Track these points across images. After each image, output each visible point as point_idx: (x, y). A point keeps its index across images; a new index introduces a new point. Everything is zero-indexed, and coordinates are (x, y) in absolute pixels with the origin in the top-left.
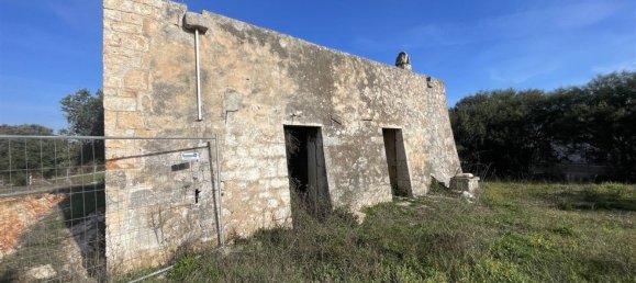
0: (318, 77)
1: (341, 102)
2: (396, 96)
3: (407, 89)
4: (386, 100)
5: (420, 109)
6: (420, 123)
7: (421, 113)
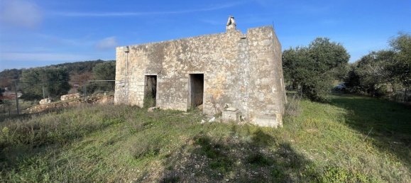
1: (166, 64)
2: (203, 54)
3: (214, 47)
4: (193, 58)
5: (226, 58)
6: (224, 68)
7: (227, 61)
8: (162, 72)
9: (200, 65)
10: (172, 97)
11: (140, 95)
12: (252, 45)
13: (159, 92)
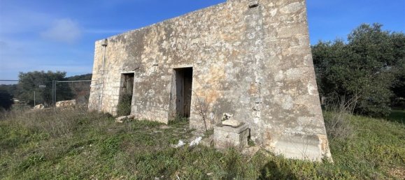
0: (137, 47)
1: (146, 57)
2: (193, 38)
3: (209, 26)
4: (179, 46)
5: (226, 41)
6: (222, 57)
7: (227, 45)
8: (140, 68)
9: (187, 55)
10: (150, 102)
11: (114, 100)
12: (268, 16)
13: (135, 95)
